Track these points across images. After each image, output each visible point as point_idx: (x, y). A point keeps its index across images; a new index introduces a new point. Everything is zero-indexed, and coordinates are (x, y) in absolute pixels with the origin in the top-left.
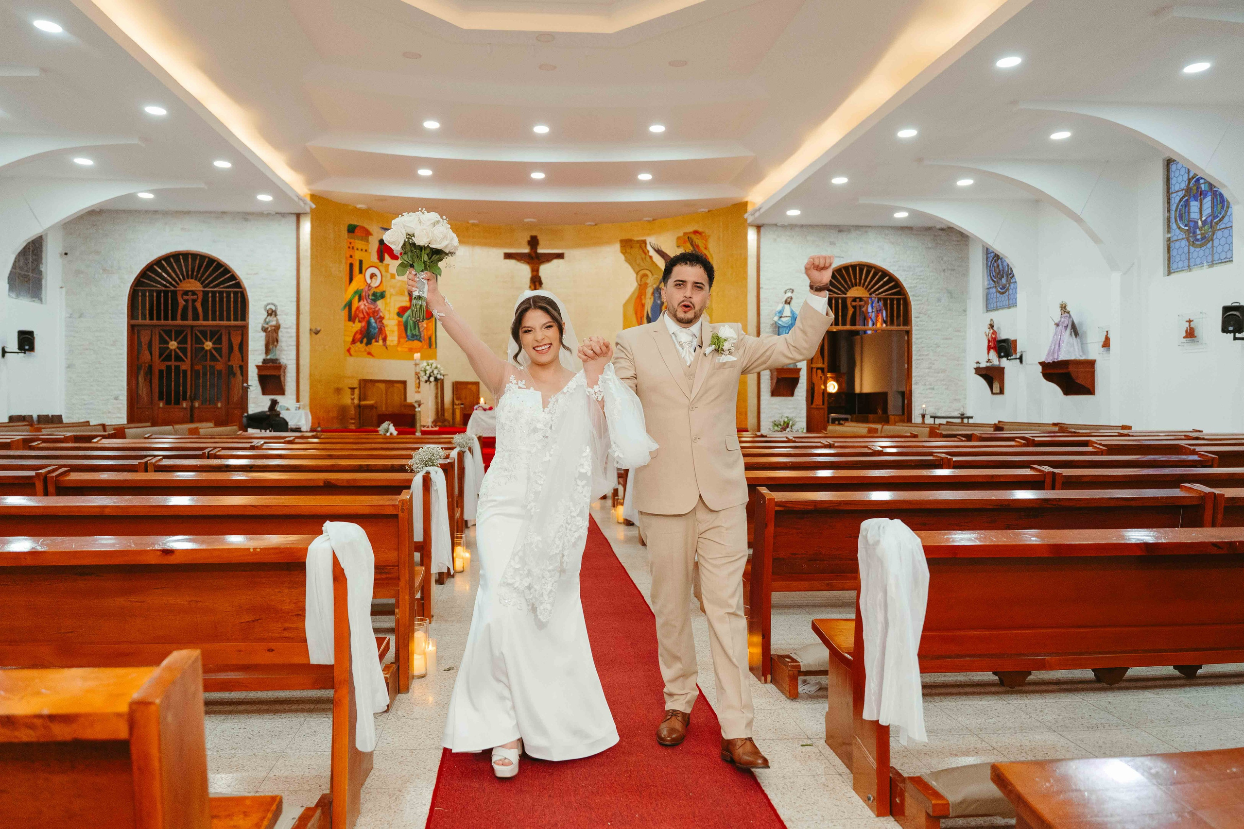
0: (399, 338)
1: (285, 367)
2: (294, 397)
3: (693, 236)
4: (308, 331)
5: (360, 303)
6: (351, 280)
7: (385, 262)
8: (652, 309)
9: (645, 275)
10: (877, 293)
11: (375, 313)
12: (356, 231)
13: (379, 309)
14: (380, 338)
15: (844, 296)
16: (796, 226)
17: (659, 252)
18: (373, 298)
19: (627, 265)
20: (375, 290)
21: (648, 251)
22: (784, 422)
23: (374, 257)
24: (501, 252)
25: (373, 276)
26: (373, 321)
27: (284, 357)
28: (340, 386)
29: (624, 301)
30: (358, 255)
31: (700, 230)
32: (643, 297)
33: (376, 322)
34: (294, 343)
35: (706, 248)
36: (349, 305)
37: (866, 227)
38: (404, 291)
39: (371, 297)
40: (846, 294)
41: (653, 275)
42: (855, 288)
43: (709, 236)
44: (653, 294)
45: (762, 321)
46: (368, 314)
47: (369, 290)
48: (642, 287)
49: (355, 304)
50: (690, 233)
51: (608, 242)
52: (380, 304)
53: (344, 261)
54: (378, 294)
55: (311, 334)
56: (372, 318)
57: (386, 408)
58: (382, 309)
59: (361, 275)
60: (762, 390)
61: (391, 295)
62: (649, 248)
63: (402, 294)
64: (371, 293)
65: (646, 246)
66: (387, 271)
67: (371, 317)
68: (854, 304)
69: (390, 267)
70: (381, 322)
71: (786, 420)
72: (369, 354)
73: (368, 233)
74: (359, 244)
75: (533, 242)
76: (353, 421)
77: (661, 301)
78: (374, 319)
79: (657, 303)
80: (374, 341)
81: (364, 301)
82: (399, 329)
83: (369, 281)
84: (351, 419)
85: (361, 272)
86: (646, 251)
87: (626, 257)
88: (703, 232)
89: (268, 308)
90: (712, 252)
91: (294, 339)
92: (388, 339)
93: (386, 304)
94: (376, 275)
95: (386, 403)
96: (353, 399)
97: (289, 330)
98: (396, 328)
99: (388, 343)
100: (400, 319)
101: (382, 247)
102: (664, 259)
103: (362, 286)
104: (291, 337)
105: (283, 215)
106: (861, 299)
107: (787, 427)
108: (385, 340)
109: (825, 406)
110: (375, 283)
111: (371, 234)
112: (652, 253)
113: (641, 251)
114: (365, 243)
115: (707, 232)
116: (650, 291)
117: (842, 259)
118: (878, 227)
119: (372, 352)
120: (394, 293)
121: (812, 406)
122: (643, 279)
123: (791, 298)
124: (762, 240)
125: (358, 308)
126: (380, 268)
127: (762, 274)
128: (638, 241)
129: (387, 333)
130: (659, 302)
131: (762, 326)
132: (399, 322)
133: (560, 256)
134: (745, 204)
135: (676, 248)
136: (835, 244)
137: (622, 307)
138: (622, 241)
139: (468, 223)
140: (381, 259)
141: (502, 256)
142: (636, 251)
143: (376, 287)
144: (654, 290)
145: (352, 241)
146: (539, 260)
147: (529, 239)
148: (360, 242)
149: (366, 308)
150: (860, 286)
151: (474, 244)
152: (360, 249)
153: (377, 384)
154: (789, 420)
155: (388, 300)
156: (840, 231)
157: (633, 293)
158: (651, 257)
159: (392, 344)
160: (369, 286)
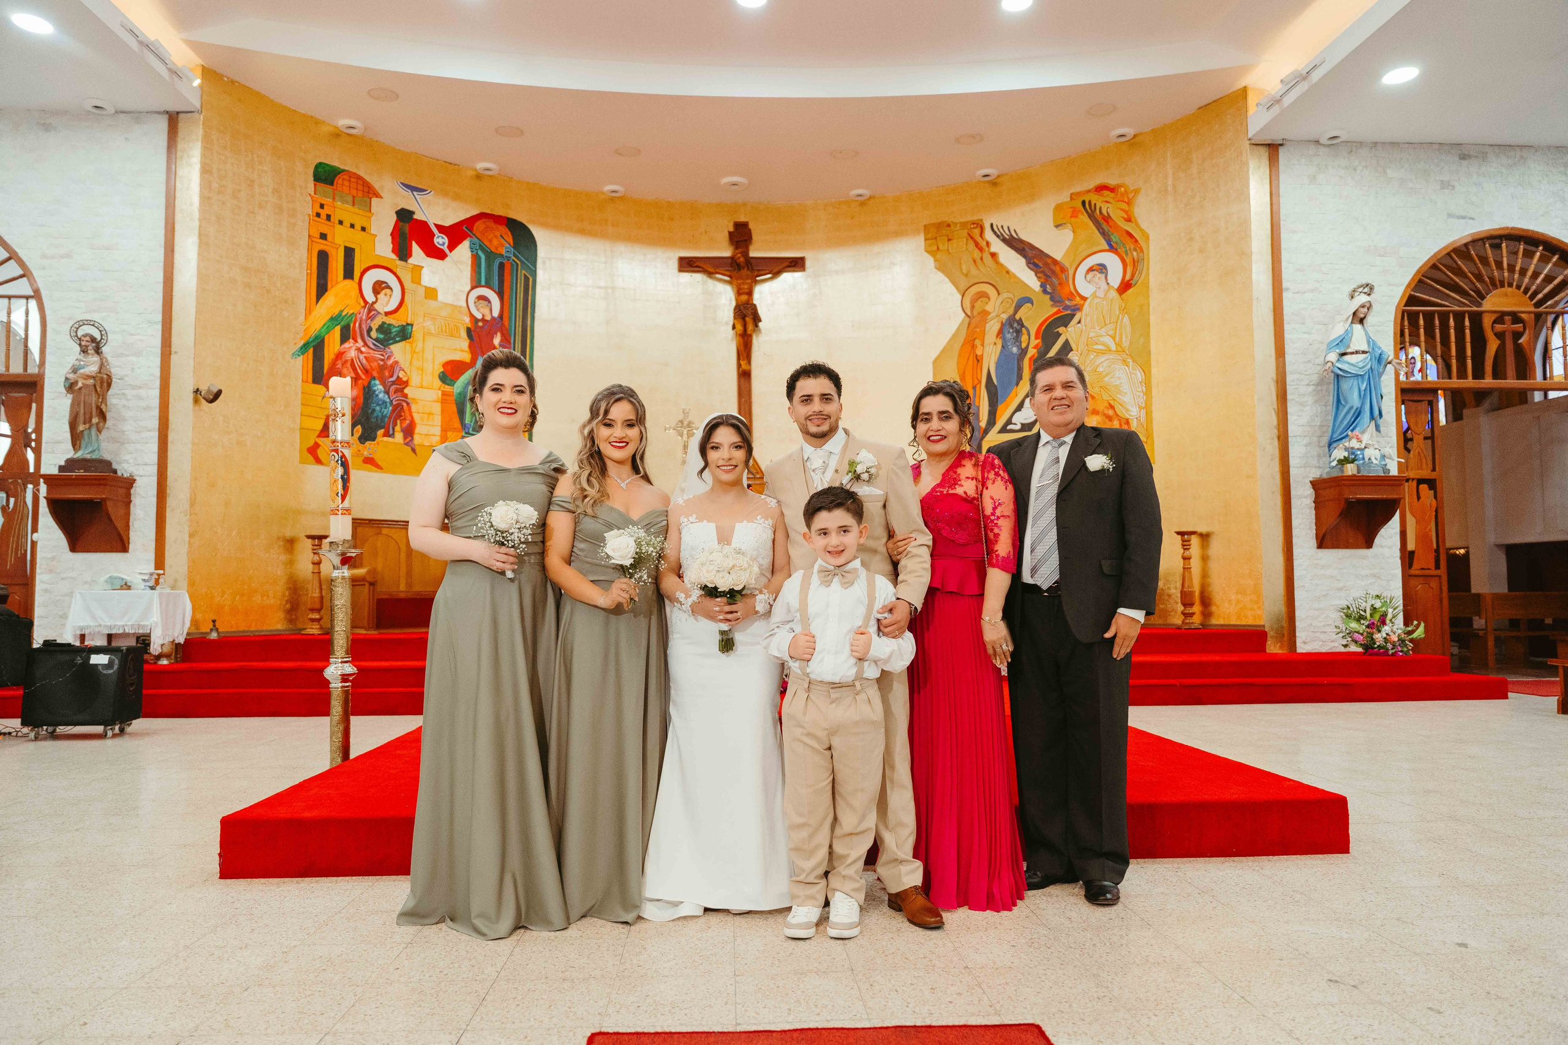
0: (444, 430)
1: (129, 483)
2: (151, 556)
3: (1095, 198)
4: (191, 396)
5: (347, 345)
6: (322, 289)
7: (410, 261)
8: (998, 365)
9: (983, 295)
10: (1549, 303)
11: (387, 371)
12: (339, 181)
13: (397, 362)
14: (398, 428)
15: (1475, 309)
16: (1361, 144)
17: (1015, 243)
18: (381, 336)
19: (940, 276)
20: (389, 320)
21: (988, 244)
22: (1374, 609)
23: (384, 248)
24: (671, 258)
25: (379, 287)
26: (378, 387)
27: (128, 457)
28: (288, 534)
29: (934, 354)
30: (341, 237)
31: (1112, 182)
32: (977, 342)
33: (387, 392)
34: (155, 424)
35: (1129, 220)
36: (317, 347)
37: (1522, 147)
38: (457, 329)
39: (374, 334)
40: (1480, 305)
41: (999, 294)
42: (1503, 289)
43: (1137, 191)
44: (1000, 333)
45: (1288, 368)
46: (366, 371)
47: (372, 318)
48: (974, 322)
49: (333, 345)
50: (1089, 191)
51: (899, 233)
52: (398, 351)
53: (304, 242)
54: (394, 330)
55: (196, 401)
56: (377, 382)
57: (409, 585)
58: (403, 364)
59: (348, 282)
60: (1295, 532)
61: (427, 334)
62: (989, 235)
63: (452, 334)
64: (375, 324)
65: (981, 235)
66: (417, 280)
67: (374, 378)
68: (1499, 327)
69: (424, 271)
70: (401, 391)
71: (1378, 604)
72: (369, 461)
73: (368, 192)
74: (343, 210)
75: (741, 235)
76: (316, 616)
77: (1019, 347)
78: (383, 383)
79: (1013, 354)
80: (381, 432)
81: (356, 341)
82: (443, 410)
83: (370, 297)
84: (312, 610)
85: (348, 274)
86: (983, 244)
87: (935, 261)
88: (1120, 186)
89: (80, 334)
90: (1144, 225)
91: (156, 413)
92: (419, 430)
93: (413, 352)
94: (389, 287)
95: (409, 573)
96: (318, 563)
97: (143, 392)
98: (437, 408)
99: (417, 440)
100: (447, 388)
101: (406, 227)
102: (1025, 256)
103: (352, 307)
104: (147, 408)
105: (136, 116)
106: (1516, 318)
107: (1384, 623)
108: (409, 432)
109: (1443, 571)
110: (387, 303)
111: (378, 195)
112: (997, 246)
113: (972, 245)
114: (361, 212)
115: (1130, 182)
116: (993, 327)
117: (1469, 221)
118: (1549, 147)
119: (377, 458)
120: (432, 328)
121: (1413, 572)
122: (978, 304)
123: (1369, 307)
124: (1282, 177)
125: (339, 355)
126: (398, 273)
127: (1285, 256)
128: (963, 225)
129: (414, 415)
130: (1015, 350)
131: (1289, 378)
132: (444, 394)
133: (797, 264)
134: (1243, 93)
135: (1055, 229)
136: (1453, 186)
137: (931, 366)
138: (926, 228)
139: (603, 193)
140: (402, 252)
141: (675, 264)
142: (961, 245)
143: (387, 314)
144: (1003, 325)
145: (327, 201)
146: (753, 270)
147: (731, 229)
148: (349, 207)
149: (362, 357)
150: (1510, 285)
151: (617, 238)
152: (347, 223)
153: (385, 531)
154: (1384, 604)
155: (420, 344)
156: (1464, 157)
157: (955, 335)
158: (993, 255)
159: (426, 444)
160: (371, 308)
